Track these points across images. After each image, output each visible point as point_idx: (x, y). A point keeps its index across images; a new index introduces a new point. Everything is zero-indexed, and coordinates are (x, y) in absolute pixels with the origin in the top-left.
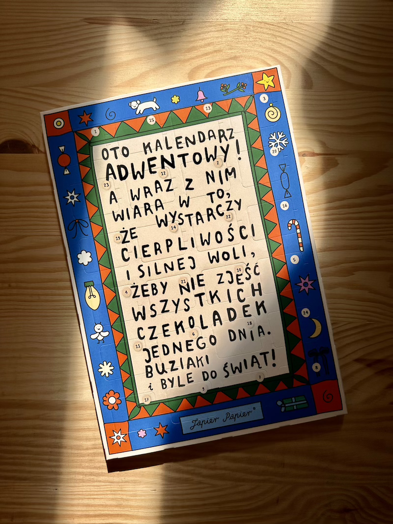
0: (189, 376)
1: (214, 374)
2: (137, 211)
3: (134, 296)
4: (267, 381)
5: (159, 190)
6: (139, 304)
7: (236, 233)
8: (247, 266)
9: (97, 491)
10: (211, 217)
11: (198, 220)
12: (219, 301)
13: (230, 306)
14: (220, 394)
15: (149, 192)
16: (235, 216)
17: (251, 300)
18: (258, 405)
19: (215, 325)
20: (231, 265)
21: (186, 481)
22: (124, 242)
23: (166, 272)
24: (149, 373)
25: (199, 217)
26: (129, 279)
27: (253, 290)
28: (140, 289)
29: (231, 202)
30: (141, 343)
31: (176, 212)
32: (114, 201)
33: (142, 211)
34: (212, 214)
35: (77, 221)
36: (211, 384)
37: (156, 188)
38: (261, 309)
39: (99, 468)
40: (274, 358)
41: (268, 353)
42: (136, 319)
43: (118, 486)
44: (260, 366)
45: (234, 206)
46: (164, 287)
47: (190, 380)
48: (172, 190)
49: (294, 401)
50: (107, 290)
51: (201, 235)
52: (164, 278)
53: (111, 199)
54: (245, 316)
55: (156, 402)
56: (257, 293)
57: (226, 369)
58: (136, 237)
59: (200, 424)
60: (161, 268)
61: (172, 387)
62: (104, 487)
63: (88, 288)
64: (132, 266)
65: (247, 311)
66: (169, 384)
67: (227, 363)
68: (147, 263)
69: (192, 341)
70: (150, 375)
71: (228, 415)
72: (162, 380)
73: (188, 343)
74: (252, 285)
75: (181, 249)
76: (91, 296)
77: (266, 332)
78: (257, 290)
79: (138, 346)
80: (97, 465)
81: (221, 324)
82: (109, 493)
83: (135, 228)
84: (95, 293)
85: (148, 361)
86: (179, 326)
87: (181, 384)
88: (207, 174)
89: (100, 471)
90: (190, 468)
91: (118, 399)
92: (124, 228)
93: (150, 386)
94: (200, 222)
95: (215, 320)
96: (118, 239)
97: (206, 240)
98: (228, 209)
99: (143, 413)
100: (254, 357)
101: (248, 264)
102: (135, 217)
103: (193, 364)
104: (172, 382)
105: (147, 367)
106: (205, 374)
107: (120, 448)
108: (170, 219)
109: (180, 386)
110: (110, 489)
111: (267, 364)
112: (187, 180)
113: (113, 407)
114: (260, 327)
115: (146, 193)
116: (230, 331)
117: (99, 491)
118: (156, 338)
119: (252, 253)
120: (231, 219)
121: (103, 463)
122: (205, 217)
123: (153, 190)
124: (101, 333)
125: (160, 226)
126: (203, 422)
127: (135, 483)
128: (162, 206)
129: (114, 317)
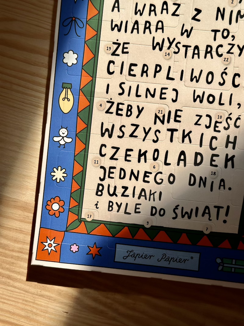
0: (138, 206)
1: (162, 212)
2: (136, 27)
3: (107, 112)
4: (213, 235)
5: (165, 11)
6: (111, 120)
7: (229, 79)
8: (229, 115)
9: (9, 296)
10: (209, 55)
11: (194, 54)
12: (190, 142)
13: (199, 150)
14: (162, 233)
15: (154, 10)
16: (233, 61)
17: (222, 151)
18: (196, 256)
19: (178, 164)
20: (214, 110)
21: (101, 313)
22: (114, 54)
23: (146, 97)
25: (196, 52)
26: (107, 92)
27: (228, 142)
28: (115, 106)
29: (233, 45)
30: (100, 159)
31: (174, 39)
32: (116, 9)
33: (141, 28)
34: (210, 52)
35: (74, 19)
36: (157, 221)
37: (163, 9)
38: (230, 163)
39: (19, 273)
40: (227, 215)
41: (222, 208)
42: (103, 135)
43: (32, 298)
44: (211, 219)
45: (236, 50)
46: (140, 111)
47: (137, 210)
48: (178, 15)
49: (234, 263)
50: (82, 97)
51: (193, 70)
52: (142, 102)
53: (114, 7)
54: (211, 165)
55: (97, 222)
56: (230, 145)
57: (176, 211)
58: (127, 53)
59: (134, 256)
60: (142, 92)
61: (118, 211)
62: (17, 294)
63: (65, 89)
64: (115, 81)
65: (214, 161)
66: (115, 207)
67: (178, 206)
68: (131, 83)
69: (151, 173)
70: (99, 193)
71: (164, 256)
72: (110, 202)
73: (146, 174)
74: (228, 137)
75: (168, 78)
76: (65, 98)
77: (227, 187)
78: (231, 142)
79: (96, 162)
80: (17, 269)
81: (185, 165)
82: (21, 301)
83: (128, 43)
84: (70, 96)
85: (102, 180)
86: (142, 155)
87: (127, 211)
88: (219, 10)
89: (19, 277)
90: (109, 301)
91: (62, 207)
92: (117, 40)
93: (97, 205)
94: (196, 56)
95: (179, 160)
96: (109, 49)
97: (196, 77)
98: (228, 52)
99: (82, 228)
100: (207, 207)
101: (231, 114)
102: (132, 32)
103: (145, 196)
104: (119, 206)
105: (99, 185)
106: (154, 210)
107: (48, 256)
108: (166, 44)
109: (126, 213)
110: (23, 298)
111: (217, 219)
112: (196, 10)
113: (55, 214)
114: (222, 180)
115: (150, 11)
116: (191, 175)
117: (11, 297)
118: (117, 159)
119: (239, 104)
120: (228, 63)
121: (25, 269)
122: (202, 53)
123: (159, 10)
124: (65, 138)
125: (154, 48)
126: (137, 255)
127: (49, 299)
128: (162, 28)
129: (81, 126)
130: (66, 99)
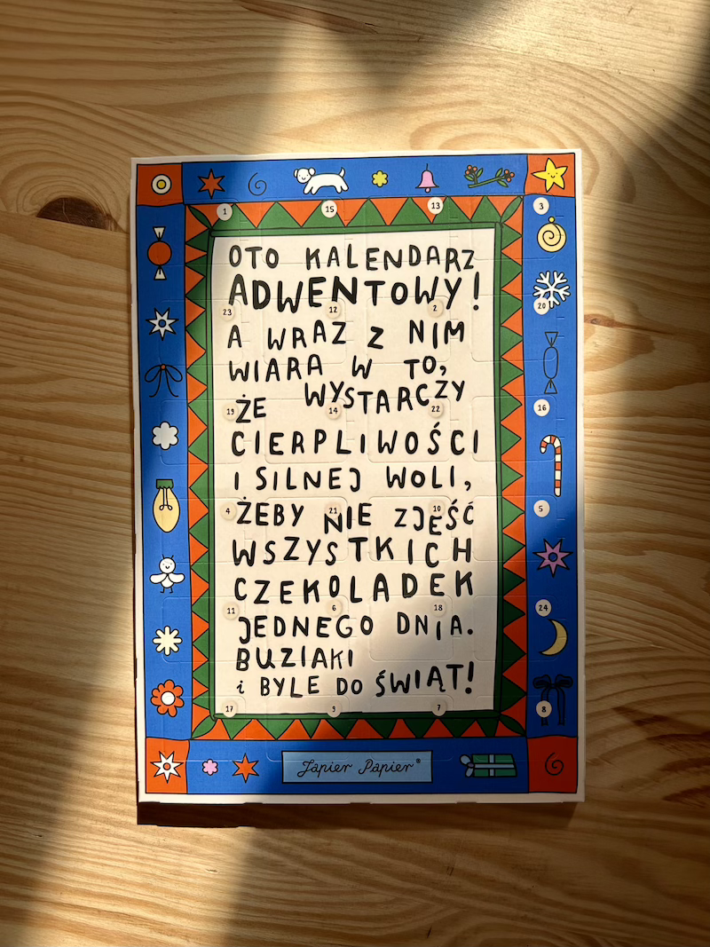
0: (313, 681)
1: (357, 687)
2: (273, 370)
3: (241, 521)
4: (450, 716)
5: (320, 338)
6: (247, 536)
7: (444, 441)
8: (453, 503)
9: (111, 853)
10: (405, 404)
11: (379, 404)
12: (392, 557)
13: (409, 570)
14: (361, 723)
15: (302, 338)
16: (447, 410)
17: (449, 566)
18: (426, 757)
19: (375, 599)
20: (425, 497)
21: (273, 865)
22: (240, 420)
23: (306, 488)
24: (242, 663)
25: (383, 401)
26: (237, 488)
27: (456, 550)
28: (253, 510)
29: (445, 383)
30: (238, 606)
31: (342, 384)
32: (235, 343)
33: (283, 370)
34: (407, 399)
35: (163, 367)
36: (349, 703)
37: (316, 334)
38: (464, 587)
39: (123, 812)
40: (470, 678)
41: (461, 666)
42: (237, 562)
43: (151, 852)
44: (443, 688)
45: (450, 391)
46: (298, 514)
47: (313, 688)
48: (343, 342)
49: (492, 761)
50: (193, 500)
51: (380, 432)
52: (299, 497)
53: (231, 339)
54: (433, 593)
55: (244, 717)
56: (462, 556)
57: (381, 680)
58: (264, 415)
59: (316, 770)
60: (297, 479)
61: (279, 694)
62: (125, 848)
63: (161, 490)
64: (249, 463)
65: (437, 585)
66: (274, 688)
67: (384, 671)
68: (275, 466)
69: (329, 619)
70: (243, 666)
71: (370, 764)
72: (263, 679)
73: (321, 622)
74: (456, 541)
75: (340, 451)
76: (164, 505)
77: (465, 630)
78: (462, 551)
79: (231, 611)
80: (121, 807)
81: (387, 600)
82: (133, 860)
83: (264, 399)
84: (173, 501)
85: (244, 641)
86: (310, 589)
87: (295, 692)
88: (412, 324)
89: (124, 819)
90: (284, 844)
91: (179, 697)
92: (244, 396)
93: (240, 687)
94: (383, 409)
95: (376, 590)
96: (231, 412)
97: (387, 444)
98: (438, 396)
99: (219, 732)
100: (434, 669)
101: (456, 501)
102: (267, 380)
103: (324, 661)
104: (280, 685)
105: (240, 651)
106: (342, 684)
107: (166, 786)
108: (330, 393)
109: (293, 695)
110: (136, 854)
111: (455, 687)
112: (373, 329)
113: (168, 711)
114: (455, 618)
115: (295, 340)
116: (400, 614)
117: (115, 853)
118: (267, 602)
119: (467, 483)
120: (439, 414)
121: (133, 805)
122: (393, 402)
123: (309, 336)
124: (171, 575)
125: (309, 403)
126: (322, 766)
127: (182, 851)
128: (319, 367)
129: (198, 550)
130: (166, 507)
